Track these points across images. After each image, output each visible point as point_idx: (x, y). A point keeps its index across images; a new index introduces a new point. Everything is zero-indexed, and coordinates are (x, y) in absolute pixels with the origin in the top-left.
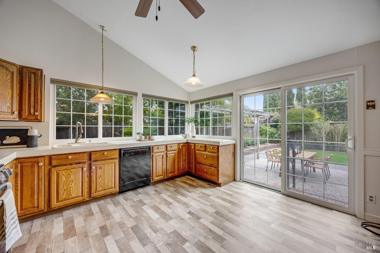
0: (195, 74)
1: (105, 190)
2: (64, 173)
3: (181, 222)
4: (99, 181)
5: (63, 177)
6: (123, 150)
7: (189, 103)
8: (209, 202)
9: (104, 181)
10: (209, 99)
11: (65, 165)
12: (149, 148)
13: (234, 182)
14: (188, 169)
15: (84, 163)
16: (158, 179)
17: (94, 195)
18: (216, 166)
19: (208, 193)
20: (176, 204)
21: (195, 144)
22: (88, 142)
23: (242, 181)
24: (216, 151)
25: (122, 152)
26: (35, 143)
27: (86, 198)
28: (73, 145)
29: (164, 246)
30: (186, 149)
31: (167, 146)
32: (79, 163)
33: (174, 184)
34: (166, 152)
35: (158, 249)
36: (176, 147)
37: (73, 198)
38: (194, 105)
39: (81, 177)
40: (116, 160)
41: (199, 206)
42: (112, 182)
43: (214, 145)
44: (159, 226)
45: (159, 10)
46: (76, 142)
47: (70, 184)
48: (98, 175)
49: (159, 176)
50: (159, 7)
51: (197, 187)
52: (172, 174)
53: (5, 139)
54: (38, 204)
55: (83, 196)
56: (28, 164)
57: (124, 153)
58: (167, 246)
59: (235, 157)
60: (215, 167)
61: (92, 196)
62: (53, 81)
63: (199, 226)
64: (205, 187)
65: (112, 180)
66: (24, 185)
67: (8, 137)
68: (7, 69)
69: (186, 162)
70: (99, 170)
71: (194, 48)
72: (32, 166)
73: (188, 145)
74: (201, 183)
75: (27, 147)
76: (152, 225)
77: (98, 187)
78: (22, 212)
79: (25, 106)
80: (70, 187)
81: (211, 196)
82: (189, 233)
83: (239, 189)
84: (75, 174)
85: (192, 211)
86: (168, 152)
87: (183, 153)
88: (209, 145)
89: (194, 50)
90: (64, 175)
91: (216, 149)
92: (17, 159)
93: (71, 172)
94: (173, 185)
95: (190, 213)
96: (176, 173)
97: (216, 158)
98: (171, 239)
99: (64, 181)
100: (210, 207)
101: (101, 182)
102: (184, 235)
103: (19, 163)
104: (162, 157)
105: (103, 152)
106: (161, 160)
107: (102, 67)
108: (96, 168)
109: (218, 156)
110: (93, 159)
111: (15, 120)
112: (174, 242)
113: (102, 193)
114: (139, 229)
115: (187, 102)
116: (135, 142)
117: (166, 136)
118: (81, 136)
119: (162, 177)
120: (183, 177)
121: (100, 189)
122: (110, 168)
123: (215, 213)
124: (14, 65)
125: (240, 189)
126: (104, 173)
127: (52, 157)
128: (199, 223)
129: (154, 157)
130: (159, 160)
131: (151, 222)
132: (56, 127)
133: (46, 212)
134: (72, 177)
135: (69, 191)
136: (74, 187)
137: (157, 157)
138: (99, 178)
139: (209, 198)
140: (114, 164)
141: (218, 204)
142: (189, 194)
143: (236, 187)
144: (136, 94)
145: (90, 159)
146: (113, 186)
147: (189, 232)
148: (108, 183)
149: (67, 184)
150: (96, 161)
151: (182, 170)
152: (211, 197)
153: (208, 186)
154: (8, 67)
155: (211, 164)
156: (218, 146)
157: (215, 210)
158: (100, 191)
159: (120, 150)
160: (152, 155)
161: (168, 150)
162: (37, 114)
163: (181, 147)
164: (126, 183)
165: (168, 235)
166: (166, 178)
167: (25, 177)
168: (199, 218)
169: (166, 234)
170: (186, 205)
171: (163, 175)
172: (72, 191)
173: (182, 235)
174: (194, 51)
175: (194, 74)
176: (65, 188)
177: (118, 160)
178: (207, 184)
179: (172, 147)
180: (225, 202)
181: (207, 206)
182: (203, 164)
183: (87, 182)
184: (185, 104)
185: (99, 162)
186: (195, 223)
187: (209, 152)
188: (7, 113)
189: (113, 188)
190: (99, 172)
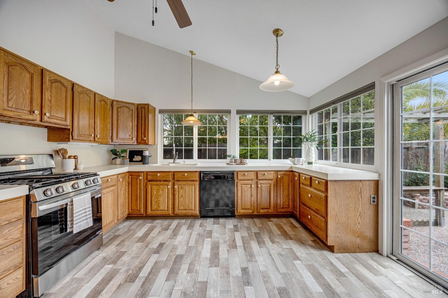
0: (278, 70)
1: (186, 210)
2: (155, 188)
3: (222, 276)
4: (181, 200)
5: (155, 191)
6: (203, 173)
7: (308, 112)
8: (287, 268)
9: (185, 201)
10: (334, 102)
11: (156, 181)
12: (233, 174)
13: (375, 254)
14: (293, 210)
15: (169, 181)
16: (245, 213)
17: (177, 212)
18: (324, 215)
19: (298, 254)
20: (240, 250)
21: (299, 174)
22: (183, 163)
23: (394, 258)
24: (323, 189)
25: (202, 175)
26: (147, 161)
27: (170, 213)
28: (171, 165)
29: (179, 293)
30: (289, 180)
31: (257, 173)
32: (166, 181)
33: (263, 225)
34: (257, 180)
35: (172, 292)
36: (272, 176)
37: (161, 210)
38: (316, 115)
39: (167, 193)
40: (196, 182)
41: (266, 267)
42: (192, 204)
43: (321, 179)
44: (198, 268)
45: (156, 12)
46: (174, 162)
47: (159, 198)
48: (180, 195)
49: (245, 209)
50: (156, 9)
51: (291, 239)
52: (265, 210)
53: (134, 157)
54: (140, 208)
55: (169, 211)
56: (135, 177)
57: (203, 177)
58: (182, 295)
59: (377, 206)
60: (322, 216)
61: (176, 213)
62: (161, 111)
63: (237, 294)
64: (303, 244)
65: (192, 202)
66: (132, 192)
67: (135, 156)
68: (129, 108)
69: (289, 198)
70: (181, 190)
71: (277, 32)
72: (137, 179)
73: (293, 174)
74: (304, 234)
75: (143, 164)
76: (194, 262)
77: (180, 206)
78: (132, 211)
79: (140, 133)
80: (159, 201)
81: (299, 260)
82: (217, 295)
83: (371, 271)
84: (163, 190)
85: (250, 269)
86: (259, 182)
87: (284, 185)
88: (315, 177)
89: (277, 34)
90: (155, 189)
91: (324, 185)
92: (129, 172)
93: (160, 187)
94: (260, 226)
95: (245, 270)
96: (271, 211)
97: (323, 200)
98: (192, 290)
99: (155, 194)
100: (280, 276)
101: (182, 202)
102: (209, 294)
103: (130, 175)
104: (250, 186)
105: (183, 173)
106: (250, 190)
107: (191, 90)
108: (178, 187)
109: (326, 197)
110: (176, 179)
111: (134, 144)
112: (192, 294)
113: (184, 212)
114: (181, 261)
115: (305, 113)
116: (225, 165)
117: (270, 160)
118: (177, 157)
119: (250, 211)
120: (285, 219)
121: (182, 208)
122: (191, 189)
123: (278, 290)
124: (133, 104)
125: (376, 273)
126: (185, 193)
127: (148, 173)
128: (242, 290)
129: (239, 184)
130: (246, 190)
131: (196, 258)
132: (164, 149)
133: (144, 217)
134: (160, 192)
135: (158, 204)
136: (162, 202)
137: (243, 186)
138: (181, 198)
139: (294, 261)
140: (194, 186)
141: (299, 277)
142: (269, 244)
143: (370, 265)
144: (229, 112)
145: (174, 178)
146: (193, 209)
147: (219, 293)
148: (188, 204)
149: (157, 198)
150: (178, 181)
151: (283, 208)
152: (298, 262)
153: (311, 243)
154: (129, 107)
155: (317, 209)
156: (327, 182)
157: (283, 285)
158: (182, 210)
159: (200, 172)
160: (237, 182)
161: (259, 178)
162: (145, 139)
163: (279, 177)
164: (206, 208)
165: (195, 283)
166: (255, 213)
167: (133, 186)
168: (248, 283)
169: (194, 280)
170: (251, 256)
171: (251, 209)
172: (160, 204)
173: (208, 293)
174: (277, 36)
175: (276, 70)
176: (156, 200)
177: (198, 182)
178: (311, 240)
179: (264, 174)
180: (315, 281)
181: (277, 273)
182: (308, 207)
183: (171, 199)
184: (301, 116)
185: (181, 182)
186: (236, 288)
187: (315, 189)
188: (129, 139)
189: (193, 210)
190: (181, 191)
